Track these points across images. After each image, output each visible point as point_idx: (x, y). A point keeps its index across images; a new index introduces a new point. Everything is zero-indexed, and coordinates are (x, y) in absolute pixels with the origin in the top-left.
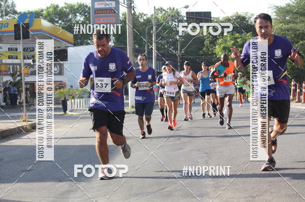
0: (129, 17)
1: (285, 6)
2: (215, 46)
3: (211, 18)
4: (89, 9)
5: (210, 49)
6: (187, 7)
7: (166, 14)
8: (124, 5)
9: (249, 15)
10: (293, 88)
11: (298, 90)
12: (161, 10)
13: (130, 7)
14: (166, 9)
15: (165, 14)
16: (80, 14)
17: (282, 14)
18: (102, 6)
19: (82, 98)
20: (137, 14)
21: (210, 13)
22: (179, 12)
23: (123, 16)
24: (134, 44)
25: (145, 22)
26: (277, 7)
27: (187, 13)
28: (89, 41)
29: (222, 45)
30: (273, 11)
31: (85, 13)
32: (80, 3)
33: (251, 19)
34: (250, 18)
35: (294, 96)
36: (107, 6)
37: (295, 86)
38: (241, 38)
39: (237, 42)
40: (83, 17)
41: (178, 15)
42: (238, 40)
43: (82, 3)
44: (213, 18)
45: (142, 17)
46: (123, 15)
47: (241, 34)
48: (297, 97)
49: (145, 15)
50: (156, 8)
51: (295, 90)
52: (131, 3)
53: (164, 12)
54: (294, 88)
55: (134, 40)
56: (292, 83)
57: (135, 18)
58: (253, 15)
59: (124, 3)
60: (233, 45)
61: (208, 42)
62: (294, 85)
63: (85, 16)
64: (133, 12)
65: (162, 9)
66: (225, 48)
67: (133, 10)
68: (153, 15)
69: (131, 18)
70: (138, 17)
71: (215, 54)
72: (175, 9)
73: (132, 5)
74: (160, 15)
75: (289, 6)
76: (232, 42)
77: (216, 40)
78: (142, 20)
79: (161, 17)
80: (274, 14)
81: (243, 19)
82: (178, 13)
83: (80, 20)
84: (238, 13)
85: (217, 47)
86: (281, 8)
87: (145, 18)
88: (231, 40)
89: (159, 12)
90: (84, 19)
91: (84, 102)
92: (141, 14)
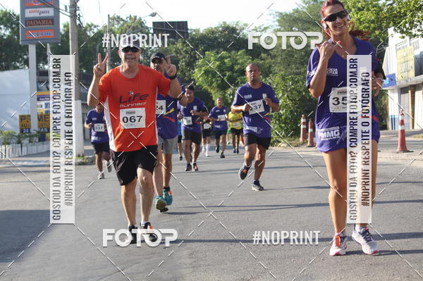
0: (73, 29)
1: (292, 12)
2: (194, 69)
3: (188, 29)
4: (18, 19)
5: (187, 74)
6: (153, 15)
7: (125, 25)
8: (65, 12)
9: (241, 25)
10: (302, 127)
11: (310, 130)
12: (118, 19)
13: (74, 16)
14: (124, 18)
15: (123, 25)
16: (5, 26)
17: (288, 24)
18: (37, 15)
19: (8, 144)
20: (84, 25)
21: (186, 23)
22: (143, 22)
23: (66, 29)
24: (81, 67)
25: (96, 37)
26: (281, 14)
27: (154, 23)
28: (18, 64)
29: (203, 68)
30: (275, 20)
31: (12, 25)
32: (4, 10)
33: (244, 31)
34: (243, 29)
35: (305, 137)
36: (42, 15)
37: (306, 123)
38: (229, 57)
39: (224, 63)
40: (10, 30)
41: (142, 27)
42: (226, 61)
43: (8, 11)
44: (191, 30)
45: (91, 29)
46: (65, 26)
47: (229, 53)
48: (309, 139)
49: (95, 27)
50: (111, 16)
51: (306, 130)
52: (76, 11)
53: (122, 22)
54: (305, 127)
55: (80, 62)
56: (302, 120)
57: (81, 31)
58: (246, 25)
59: (66, 10)
60: (219, 67)
61: (184, 64)
62: (304, 123)
63: (12, 29)
64: (78, 22)
65: (119, 17)
66: (207, 72)
67: (79, 19)
68: (106, 26)
69: (76, 31)
70: (86, 30)
71: (194, 80)
72: (138, 18)
73: (78, 13)
74: (116, 26)
75: (297, 12)
76: (218, 63)
77: (194, 61)
78: (90, 34)
79: (118, 29)
80: (277, 23)
81: (233, 30)
82: (141, 23)
83: (4, 34)
84: (225, 23)
85: (196, 70)
86: (287, 15)
87: (95, 30)
88: (215, 60)
89: (115, 22)
90: (10, 32)
91: (11, 150)
92: (89, 25)
